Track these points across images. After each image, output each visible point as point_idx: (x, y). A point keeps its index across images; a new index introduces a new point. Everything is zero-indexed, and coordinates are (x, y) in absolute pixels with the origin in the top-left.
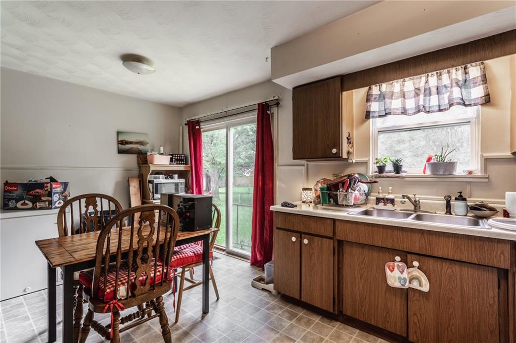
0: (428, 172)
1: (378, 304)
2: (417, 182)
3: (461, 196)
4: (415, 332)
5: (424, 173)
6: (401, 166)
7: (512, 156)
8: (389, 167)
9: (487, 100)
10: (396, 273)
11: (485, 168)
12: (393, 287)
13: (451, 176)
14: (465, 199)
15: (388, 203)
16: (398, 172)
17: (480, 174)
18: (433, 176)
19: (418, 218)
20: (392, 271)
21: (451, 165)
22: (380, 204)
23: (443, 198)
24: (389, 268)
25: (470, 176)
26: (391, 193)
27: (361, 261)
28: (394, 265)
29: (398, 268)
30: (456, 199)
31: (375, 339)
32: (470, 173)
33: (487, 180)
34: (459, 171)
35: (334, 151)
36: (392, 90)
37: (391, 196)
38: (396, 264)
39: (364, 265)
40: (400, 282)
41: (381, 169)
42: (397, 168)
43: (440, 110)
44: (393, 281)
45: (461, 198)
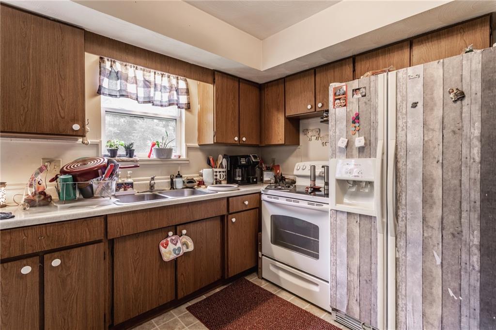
0: (154, 156)
1: (152, 287)
2: (147, 165)
3: (179, 174)
4: (182, 289)
5: (149, 157)
6: (134, 150)
7: (199, 147)
8: (122, 152)
9: (188, 107)
10: (171, 246)
11: (187, 155)
12: (169, 261)
13: (170, 159)
14: (181, 177)
15: (129, 188)
16: (131, 157)
17: (185, 158)
18: (159, 160)
19: (155, 197)
20: (166, 248)
21: (170, 151)
22: (121, 190)
23: (170, 177)
24: (163, 246)
25: (179, 159)
26: (130, 177)
27: (135, 252)
28: (168, 241)
29: (171, 242)
30: (176, 177)
31: (150, 323)
32: (180, 157)
33: (188, 162)
34: (174, 156)
35: (76, 127)
36: (126, 72)
37: (130, 180)
38: (169, 239)
39: (138, 256)
40: (175, 253)
41: (113, 153)
42: (130, 152)
43: (162, 106)
44: (168, 255)
45: (179, 176)
